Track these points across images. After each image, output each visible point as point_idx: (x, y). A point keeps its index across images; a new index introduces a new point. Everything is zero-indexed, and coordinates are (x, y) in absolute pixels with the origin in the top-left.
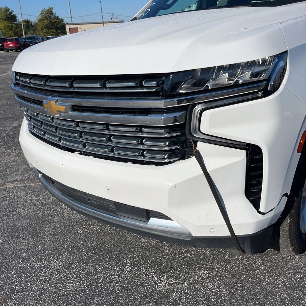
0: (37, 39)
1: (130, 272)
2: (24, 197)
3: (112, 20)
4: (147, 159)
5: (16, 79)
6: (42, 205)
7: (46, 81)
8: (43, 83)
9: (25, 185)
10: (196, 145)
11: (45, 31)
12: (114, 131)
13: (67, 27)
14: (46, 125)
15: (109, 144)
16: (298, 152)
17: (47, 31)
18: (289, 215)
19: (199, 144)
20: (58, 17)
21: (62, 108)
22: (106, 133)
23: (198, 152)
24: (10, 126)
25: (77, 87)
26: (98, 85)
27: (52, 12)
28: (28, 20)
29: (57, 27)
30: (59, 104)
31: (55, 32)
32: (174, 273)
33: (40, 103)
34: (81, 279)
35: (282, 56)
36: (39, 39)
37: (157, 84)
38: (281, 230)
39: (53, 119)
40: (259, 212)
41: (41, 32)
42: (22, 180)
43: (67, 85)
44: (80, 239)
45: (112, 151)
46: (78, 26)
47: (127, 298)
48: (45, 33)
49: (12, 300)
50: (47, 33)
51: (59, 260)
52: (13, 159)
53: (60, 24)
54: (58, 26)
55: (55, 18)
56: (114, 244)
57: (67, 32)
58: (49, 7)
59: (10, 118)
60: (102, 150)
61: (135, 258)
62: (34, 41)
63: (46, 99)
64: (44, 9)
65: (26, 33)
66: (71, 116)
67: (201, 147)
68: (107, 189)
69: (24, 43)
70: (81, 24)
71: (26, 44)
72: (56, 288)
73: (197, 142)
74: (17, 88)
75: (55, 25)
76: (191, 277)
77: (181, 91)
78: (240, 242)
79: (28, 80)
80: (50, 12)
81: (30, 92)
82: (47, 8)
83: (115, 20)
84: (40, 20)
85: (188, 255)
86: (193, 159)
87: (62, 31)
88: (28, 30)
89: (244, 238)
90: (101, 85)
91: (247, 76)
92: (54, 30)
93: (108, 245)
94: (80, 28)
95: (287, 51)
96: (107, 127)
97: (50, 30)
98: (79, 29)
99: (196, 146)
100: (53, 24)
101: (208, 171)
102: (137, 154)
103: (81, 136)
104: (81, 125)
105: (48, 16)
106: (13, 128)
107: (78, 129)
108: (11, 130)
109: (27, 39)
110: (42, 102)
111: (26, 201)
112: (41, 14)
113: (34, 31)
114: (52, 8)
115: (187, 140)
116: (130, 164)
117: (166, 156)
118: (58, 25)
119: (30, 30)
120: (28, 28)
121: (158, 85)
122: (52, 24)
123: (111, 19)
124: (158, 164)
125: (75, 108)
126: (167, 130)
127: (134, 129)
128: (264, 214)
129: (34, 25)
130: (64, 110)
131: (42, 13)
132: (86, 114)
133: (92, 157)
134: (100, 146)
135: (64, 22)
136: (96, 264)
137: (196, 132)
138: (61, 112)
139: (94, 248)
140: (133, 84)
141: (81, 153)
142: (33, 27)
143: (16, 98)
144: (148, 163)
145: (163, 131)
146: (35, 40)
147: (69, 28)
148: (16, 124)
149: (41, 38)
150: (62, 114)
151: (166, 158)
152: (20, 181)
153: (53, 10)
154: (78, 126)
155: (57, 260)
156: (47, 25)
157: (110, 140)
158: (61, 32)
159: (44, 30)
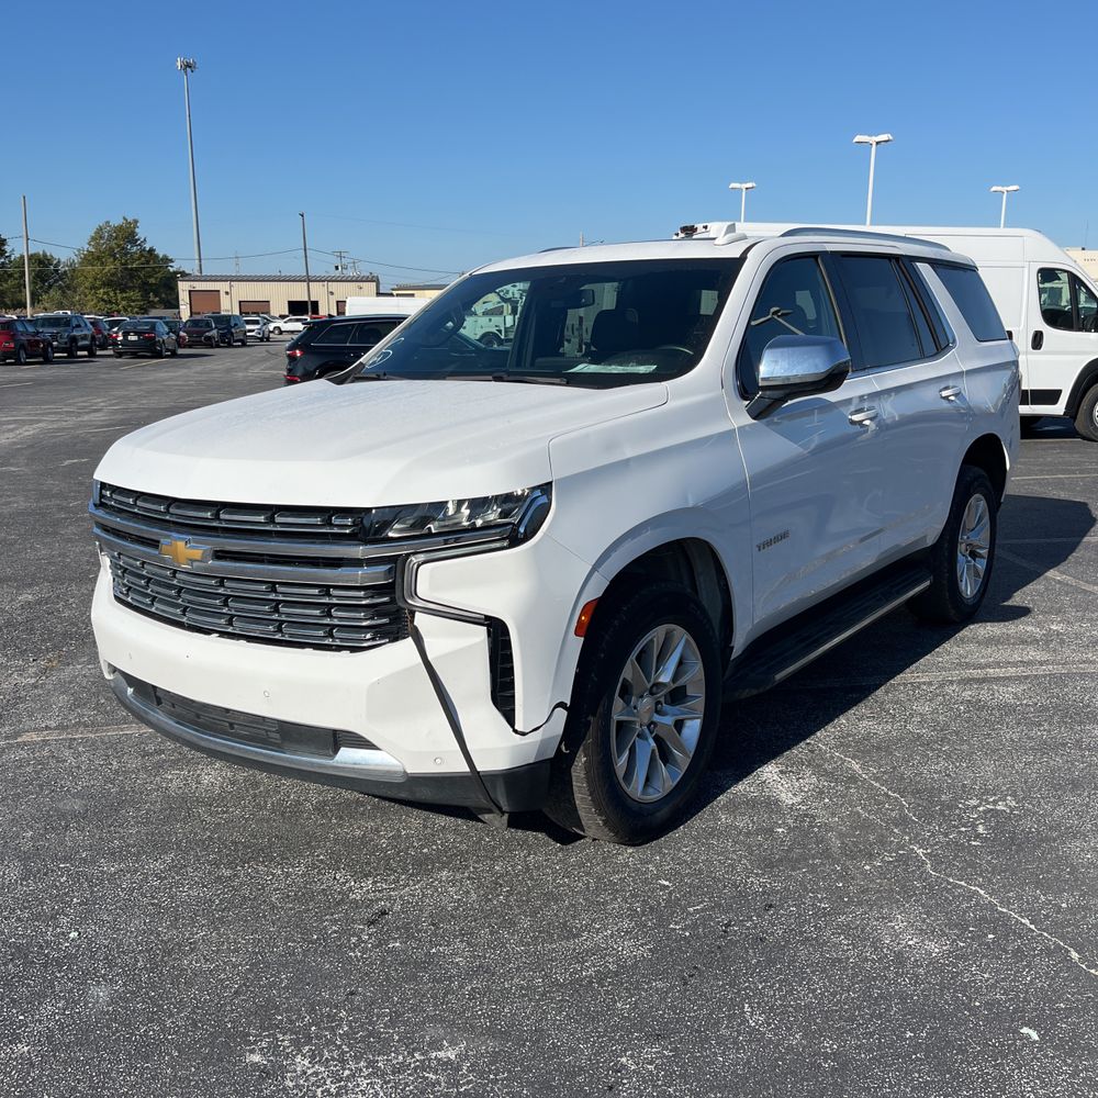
0: (78, 326)
1: (303, 875)
2: (71, 760)
3: (338, 273)
4: (338, 643)
5: (102, 496)
6: (117, 772)
7: (169, 506)
8: (162, 508)
9: (70, 736)
10: (413, 617)
11: (104, 293)
12: (284, 594)
13: (183, 288)
14: (159, 584)
15: (275, 616)
16: (576, 634)
17: (112, 294)
18: (581, 748)
19: (418, 615)
20: (151, 251)
21: (197, 553)
22: (270, 597)
23: (416, 628)
24: (12, 600)
25: (226, 520)
26: (262, 519)
27: (133, 234)
28: (45, 255)
29: (145, 283)
30: (193, 548)
31: (138, 300)
32: (388, 875)
33: (155, 544)
34: (204, 886)
35: (546, 488)
36: (83, 325)
37: (353, 522)
38: (574, 779)
39: (175, 572)
40: (516, 731)
41: (89, 297)
42: (61, 728)
43: (209, 515)
44: (204, 830)
45: (280, 630)
46: (222, 287)
47: (291, 909)
48: (103, 300)
49: (66, 915)
50: (110, 302)
51: (160, 861)
52: (33, 681)
53: (159, 275)
54: (152, 281)
55: (142, 256)
56: (277, 836)
57: (181, 302)
58: (125, 219)
59: (10, 579)
60: (261, 627)
61: (318, 856)
62: (66, 331)
63: (169, 537)
64: (108, 222)
65: (35, 299)
66: (211, 569)
67: (421, 620)
68: (266, 695)
69: (31, 338)
70: (231, 281)
71: (38, 342)
72: (153, 898)
73: (415, 612)
74: (100, 513)
75: (139, 277)
76: (418, 882)
77: (391, 534)
78: (488, 785)
79: (131, 501)
80: (127, 233)
81: (135, 522)
82: (117, 221)
83: (350, 273)
84: (91, 259)
85: (425, 850)
86: (410, 641)
87: (163, 296)
88: (41, 288)
89: (493, 776)
90: (266, 518)
91: (493, 515)
92: (135, 294)
93: (263, 838)
94: (227, 293)
95: (551, 483)
96: (273, 587)
97: (123, 291)
98: (222, 294)
99: (412, 621)
100: (132, 273)
101: (429, 658)
102: (321, 633)
103: (226, 604)
104: (227, 584)
105: (119, 246)
106: (22, 607)
107: (221, 591)
108: (19, 612)
109: (43, 326)
110: (158, 542)
111: (79, 767)
112: (93, 239)
113: (64, 292)
114: (136, 222)
115: (400, 610)
116: (309, 651)
117: (368, 636)
118: (150, 277)
119: (50, 286)
120: (43, 281)
121: (354, 524)
122: (130, 274)
123: (337, 268)
124: (354, 650)
125: (220, 555)
126: (370, 592)
127: (316, 591)
128: (523, 734)
129: (65, 272)
130: (199, 558)
131: (98, 236)
132: (238, 565)
133: (243, 642)
134: (258, 621)
135: (171, 270)
136: (237, 865)
137: (412, 597)
138: (192, 561)
139: (234, 842)
140: (318, 520)
141: (223, 634)
142: (62, 279)
143: (97, 531)
144: (339, 648)
145: (362, 593)
146: (69, 329)
147: (190, 291)
148: (30, 597)
149: (91, 323)
150: (195, 564)
151: (369, 640)
152: (56, 728)
153: (137, 230)
154: (222, 585)
155: (156, 860)
156: (113, 275)
157: (276, 610)
158: (160, 302)
159: (102, 291)
